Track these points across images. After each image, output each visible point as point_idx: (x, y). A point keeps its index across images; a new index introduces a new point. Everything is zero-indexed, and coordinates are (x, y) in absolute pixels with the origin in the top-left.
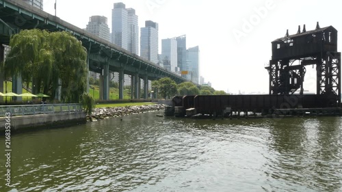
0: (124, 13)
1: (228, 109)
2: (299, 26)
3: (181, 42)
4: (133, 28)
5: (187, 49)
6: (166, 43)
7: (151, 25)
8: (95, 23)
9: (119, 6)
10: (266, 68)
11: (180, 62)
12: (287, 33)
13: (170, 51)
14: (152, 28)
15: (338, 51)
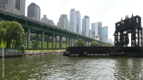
0: (75, 13)
1: (85, 53)
2: (126, 16)
3: (100, 24)
4: (78, 19)
5: (103, 27)
6: (93, 25)
7: (86, 17)
8: (62, 17)
9: (72, 10)
10: (114, 35)
11: (99, 33)
12: (122, 19)
13: (95, 28)
14: (87, 19)
15: (142, 27)
